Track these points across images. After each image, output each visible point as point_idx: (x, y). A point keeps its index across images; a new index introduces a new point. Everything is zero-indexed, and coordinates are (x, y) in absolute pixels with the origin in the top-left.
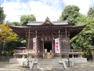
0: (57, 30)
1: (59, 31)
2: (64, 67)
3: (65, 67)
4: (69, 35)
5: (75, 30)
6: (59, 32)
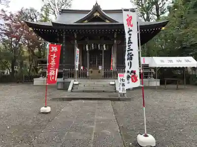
2: (116, 89)
5: (147, 30)
6: (115, 36)
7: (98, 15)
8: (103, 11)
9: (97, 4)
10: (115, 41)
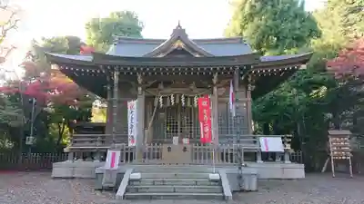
0: (207, 74)
1: (215, 76)
2: (223, 192)
3: (228, 192)
4: (249, 88)
5: (272, 70)
6: (215, 81)
7: (182, 45)
9: (179, 26)
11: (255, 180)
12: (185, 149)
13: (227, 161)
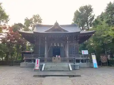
2: (70, 69)
4: (78, 41)
5: (84, 36)
6: (67, 39)
7: (57, 28)
8: (60, 25)
9: (56, 22)
10: (68, 42)
11: (78, 66)
12: (59, 59)
13: (71, 62)
